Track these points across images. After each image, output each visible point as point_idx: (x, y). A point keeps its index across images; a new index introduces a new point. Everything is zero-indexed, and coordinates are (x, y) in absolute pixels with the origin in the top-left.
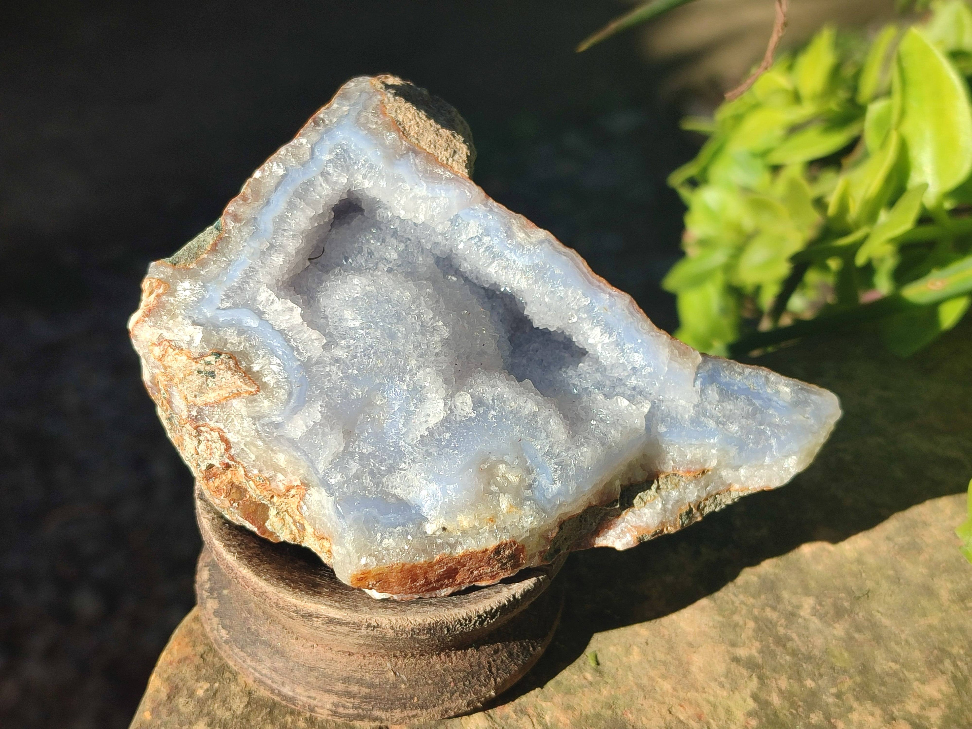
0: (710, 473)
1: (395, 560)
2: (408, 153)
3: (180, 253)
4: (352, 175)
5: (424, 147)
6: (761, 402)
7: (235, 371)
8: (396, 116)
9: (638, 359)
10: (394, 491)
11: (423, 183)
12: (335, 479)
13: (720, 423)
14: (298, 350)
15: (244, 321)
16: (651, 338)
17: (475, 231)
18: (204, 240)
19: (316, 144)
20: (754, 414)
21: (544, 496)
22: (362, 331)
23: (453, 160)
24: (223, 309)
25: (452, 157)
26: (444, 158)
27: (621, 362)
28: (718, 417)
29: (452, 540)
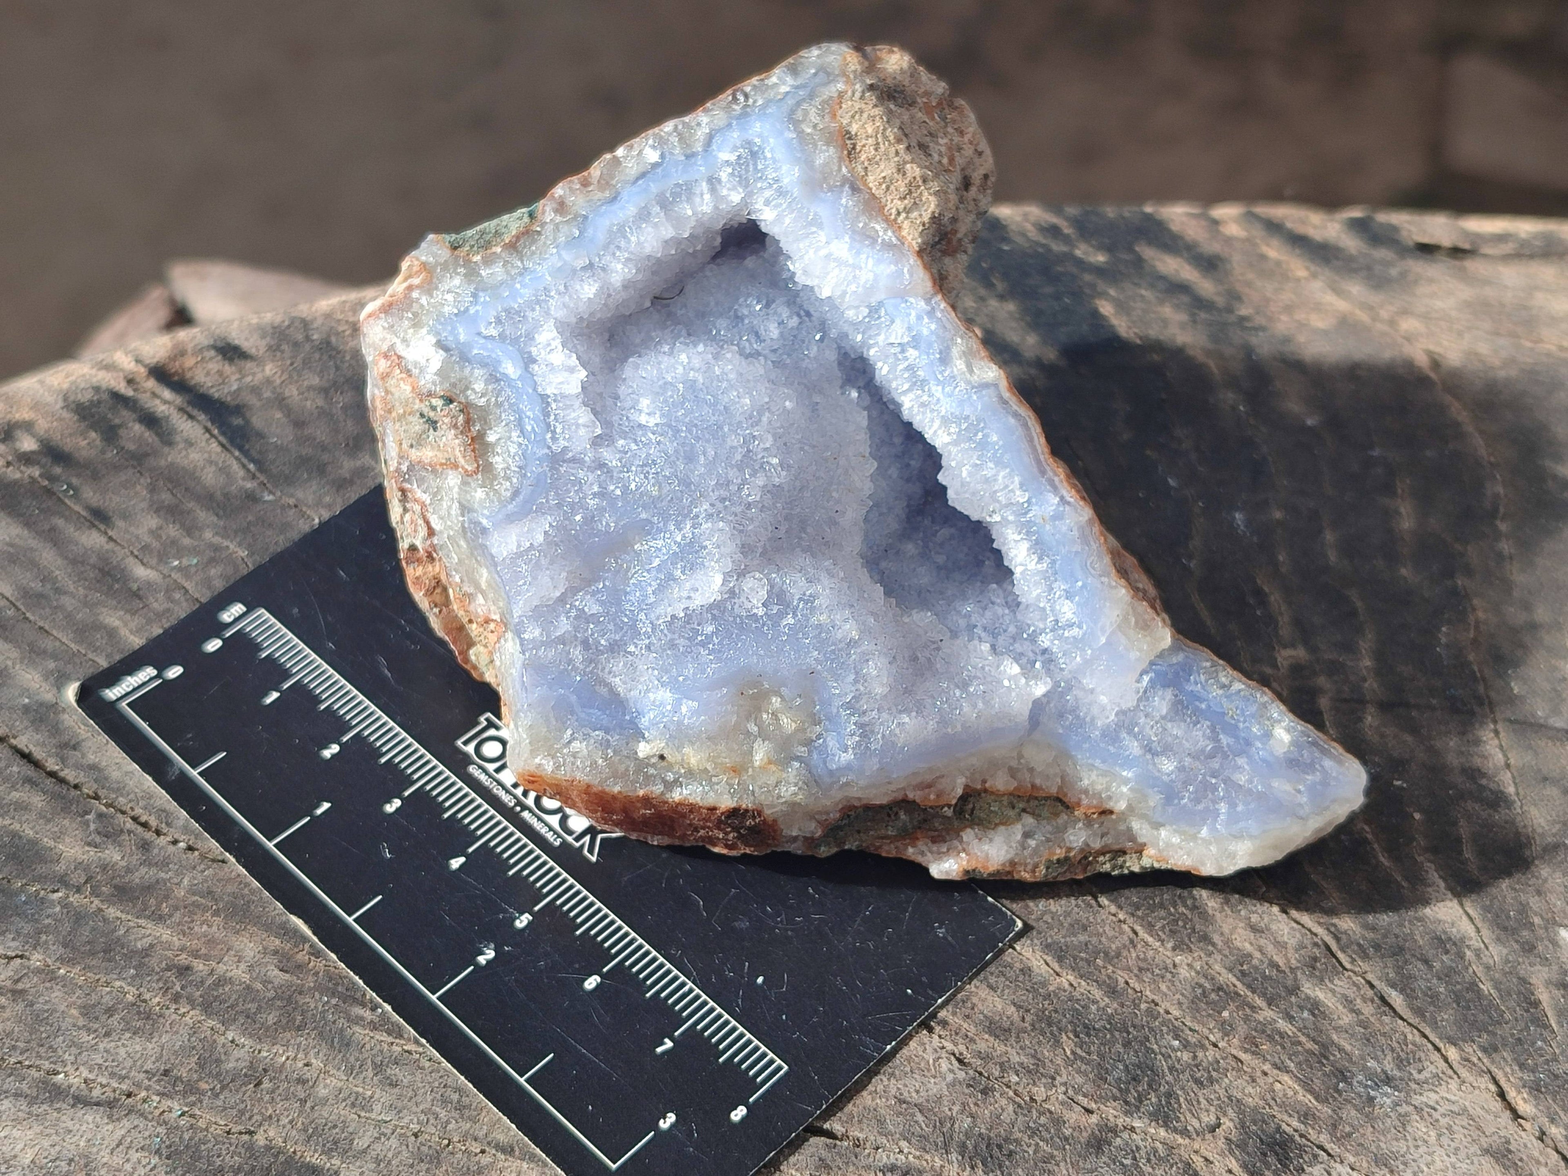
0: (1114, 817)
1: (579, 776)
2: (842, 185)
3: (470, 233)
4: (750, 194)
5: (871, 185)
6: (1231, 741)
7: (462, 433)
8: (850, 123)
9: (1067, 610)
10: (611, 679)
11: (847, 238)
12: (533, 633)
13: (1150, 750)
14: (554, 432)
15: (504, 365)
16: (1099, 586)
17: (900, 335)
18: (506, 226)
19: (719, 131)
20: (1211, 756)
21: (825, 763)
22: (651, 436)
23: (907, 218)
24: (485, 338)
25: (908, 213)
26: (894, 211)
27: (1042, 605)
28: (1150, 742)
29: (670, 777)
